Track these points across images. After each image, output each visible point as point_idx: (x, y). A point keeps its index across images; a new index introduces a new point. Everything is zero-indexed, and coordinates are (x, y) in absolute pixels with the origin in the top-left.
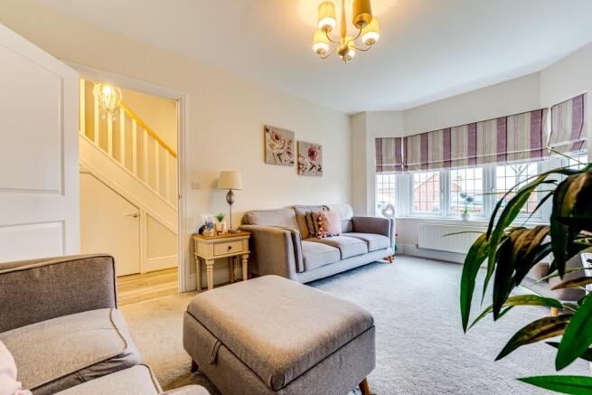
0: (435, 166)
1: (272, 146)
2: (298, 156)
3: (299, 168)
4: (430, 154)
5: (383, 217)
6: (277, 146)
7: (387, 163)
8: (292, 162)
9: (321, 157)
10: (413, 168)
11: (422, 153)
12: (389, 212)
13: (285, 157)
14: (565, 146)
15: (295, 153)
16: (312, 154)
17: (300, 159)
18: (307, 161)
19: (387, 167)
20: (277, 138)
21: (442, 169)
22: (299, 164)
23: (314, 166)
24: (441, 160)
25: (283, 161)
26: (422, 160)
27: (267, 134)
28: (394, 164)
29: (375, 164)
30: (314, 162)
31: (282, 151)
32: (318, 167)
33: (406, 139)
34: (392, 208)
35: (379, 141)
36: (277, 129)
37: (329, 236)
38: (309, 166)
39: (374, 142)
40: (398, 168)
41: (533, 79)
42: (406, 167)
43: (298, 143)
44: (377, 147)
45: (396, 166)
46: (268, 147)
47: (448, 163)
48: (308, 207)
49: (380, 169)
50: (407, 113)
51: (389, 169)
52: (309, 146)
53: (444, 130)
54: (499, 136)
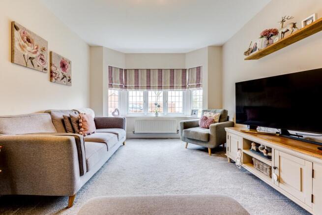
0: (142, 88)
1: (23, 47)
2: (51, 64)
3: (51, 76)
4: (140, 81)
5: (112, 116)
6: (29, 48)
7: (115, 83)
8: (45, 69)
9: (70, 70)
10: (130, 88)
11: (135, 80)
12: (116, 113)
13: (37, 62)
14: (194, 85)
15: (48, 61)
16: (63, 66)
17: (53, 68)
18: (59, 71)
19: (115, 85)
20: (29, 40)
21: (145, 90)
22: (51, 72)
23: (65, 77)
24: (146, 85)
25: (36, 66)
26: (135, 84)
27: (16, 33)
28: (120, 84)
29: (108, 83)
30: (65, 73)
31: (34, 56)
32: (68, 78)
33: (126, 70)
34: (118, 111)
35: (110, 68)
36: (28, 31)
37: (89, 134)
38: (61, 76)
39: (108, 68)
40: (121, 87)
41: (183, 55)
42: (126, 87)
43: (51, 53)
44: (109, 71)
45: (120, 86)
46: (16, 45)
47: (149, 87)
48: (62, 111)
49: (111, 86)
50: (128, 56)
51: (116, 86)
52: (62, 59)
53: (147, 69)
54: (171, 77)
